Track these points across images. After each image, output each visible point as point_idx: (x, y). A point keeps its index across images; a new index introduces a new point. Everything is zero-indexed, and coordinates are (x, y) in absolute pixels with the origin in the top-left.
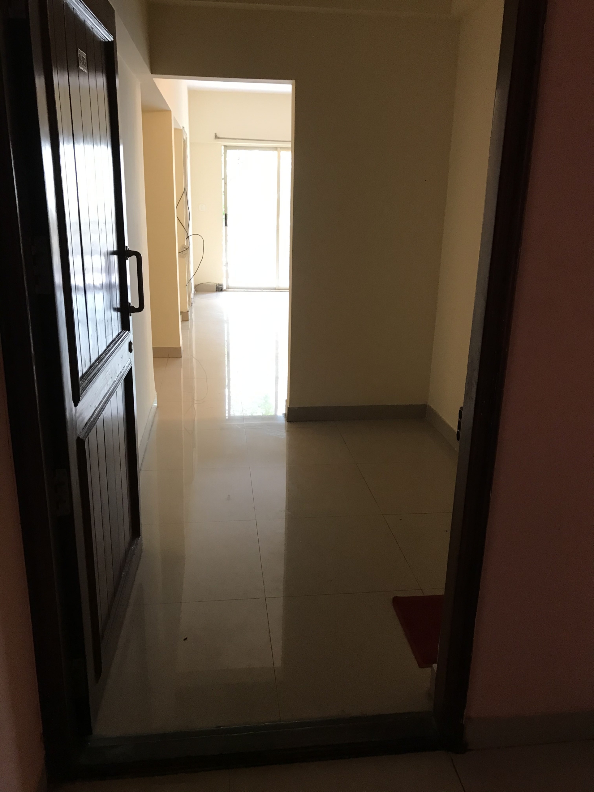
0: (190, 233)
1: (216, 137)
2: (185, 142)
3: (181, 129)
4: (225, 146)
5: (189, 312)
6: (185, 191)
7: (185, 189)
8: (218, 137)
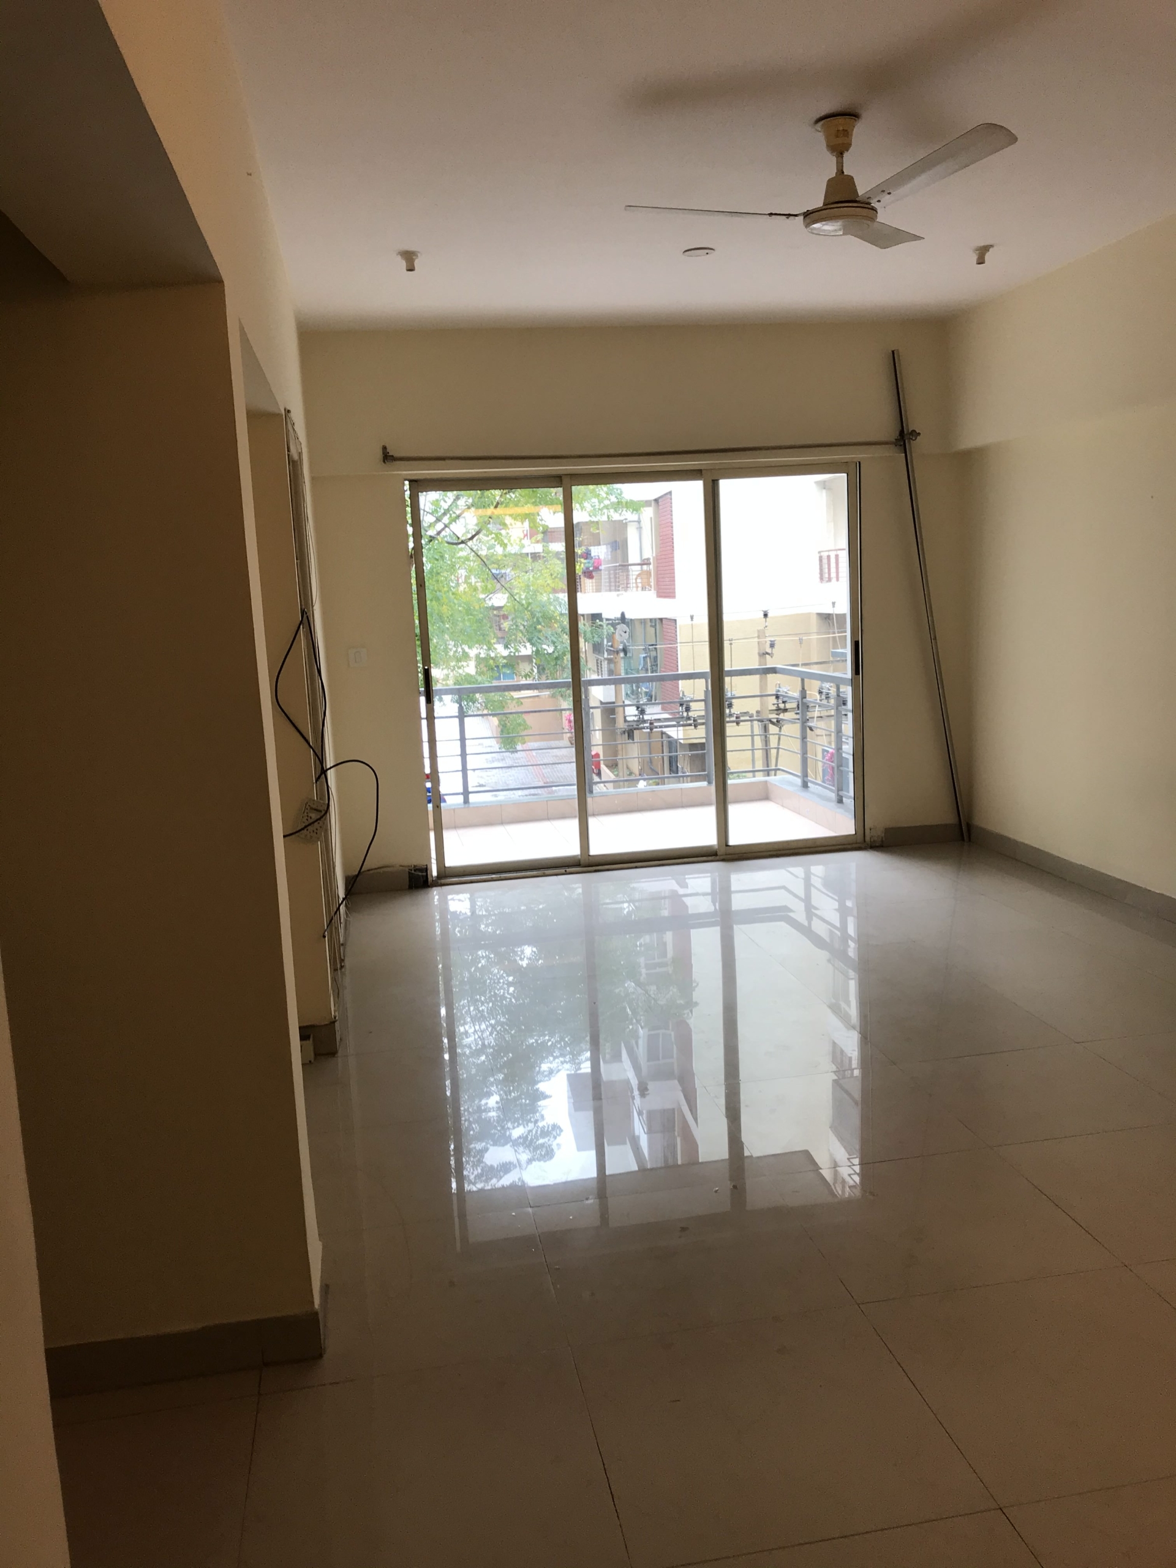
0: (330, 761)
1: (387, 457)
2: (295, 465)
3: (280, 415)
4: (412, 482)
5: (337, 1024)
6: (306, 619)
7: (303, 612)
8: (392, 456)
